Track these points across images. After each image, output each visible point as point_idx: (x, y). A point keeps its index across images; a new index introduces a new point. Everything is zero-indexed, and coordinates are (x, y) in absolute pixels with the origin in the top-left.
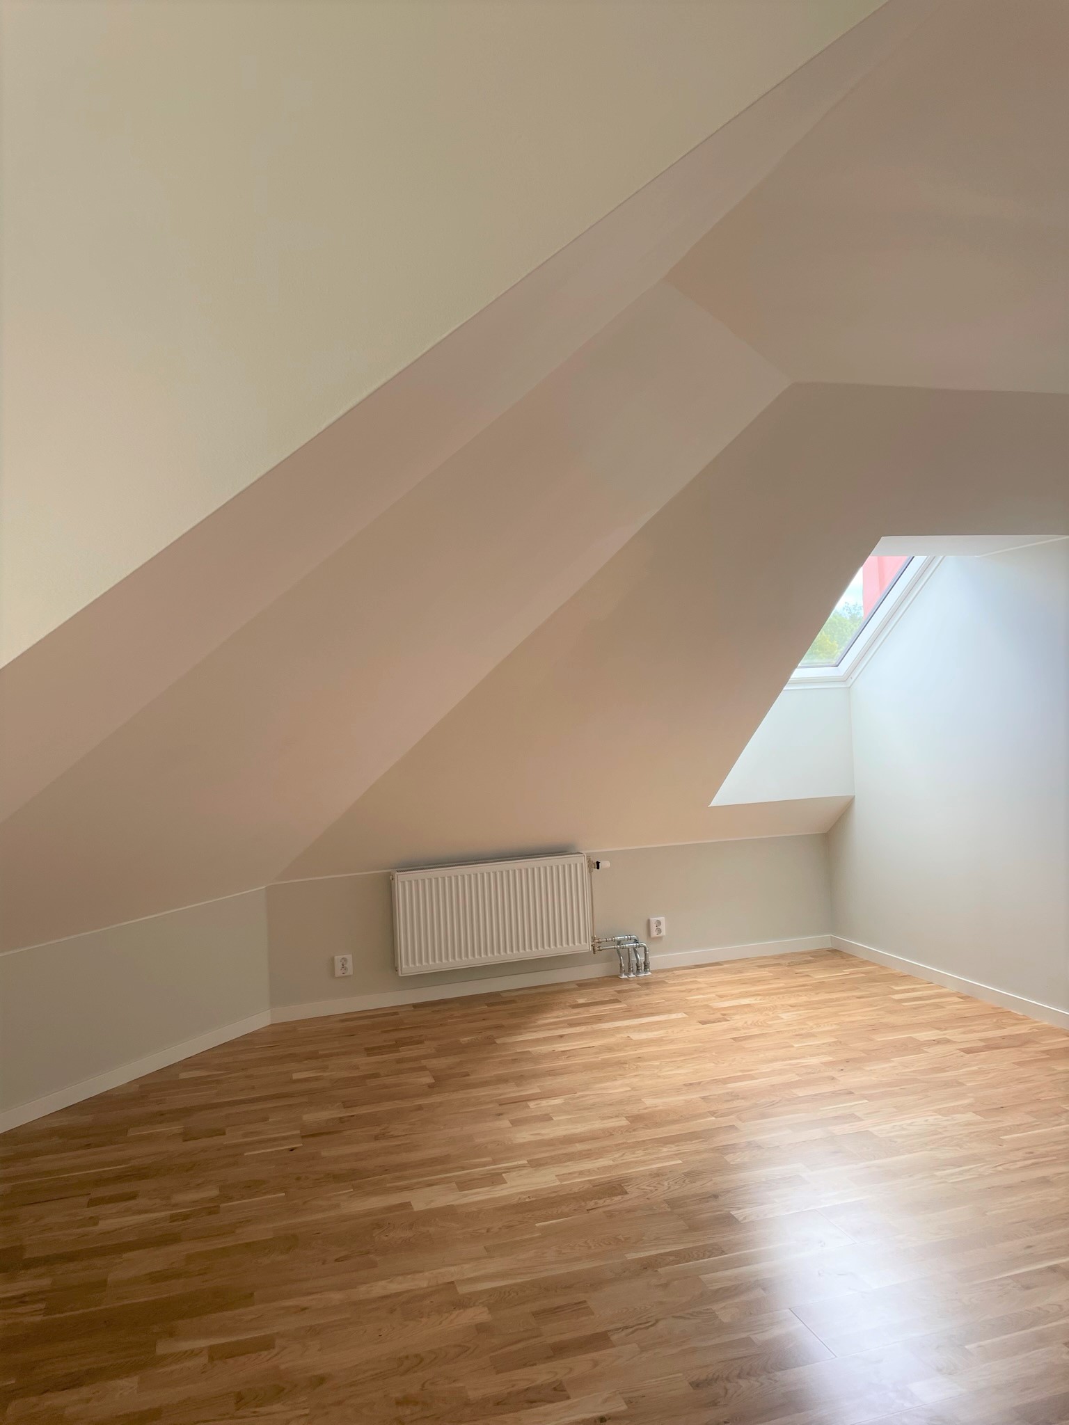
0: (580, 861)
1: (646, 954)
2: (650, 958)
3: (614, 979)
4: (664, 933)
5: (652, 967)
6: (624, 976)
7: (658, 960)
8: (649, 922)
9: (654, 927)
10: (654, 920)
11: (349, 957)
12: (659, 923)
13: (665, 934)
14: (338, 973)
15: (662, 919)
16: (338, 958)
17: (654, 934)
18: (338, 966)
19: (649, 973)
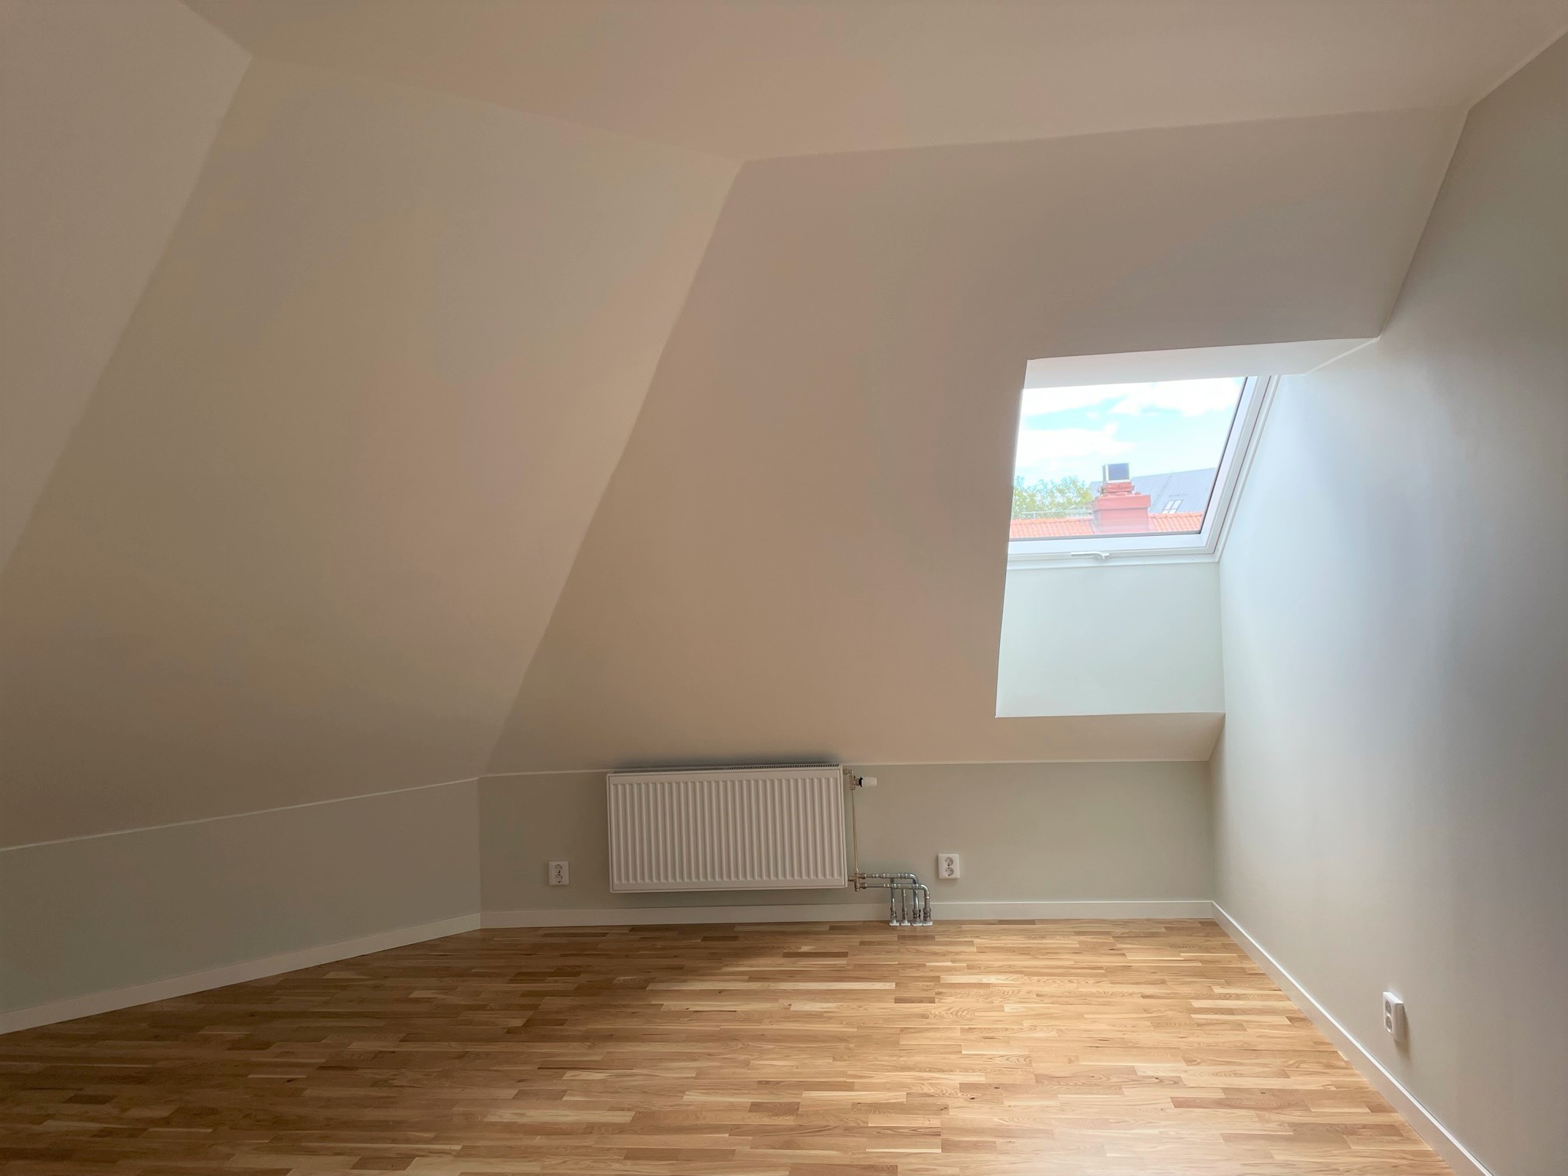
0: (836, 775)
1: (926, 899)
2: (932, 903)
3: (884, 925)
4: (957, 874)
5: (934, 915)
6: (895, 923)
7: (942, 907)
8: (937, 860)
9: (944, 865)
10: (943, 856)
11: (565, 864)
12: (951, 861)
13: (959, 876)
14: (554, 881)
15: (956, 857)
16: (553, 864)
17: (944, 874)
18: (553, 873)
19: (931, 924)
